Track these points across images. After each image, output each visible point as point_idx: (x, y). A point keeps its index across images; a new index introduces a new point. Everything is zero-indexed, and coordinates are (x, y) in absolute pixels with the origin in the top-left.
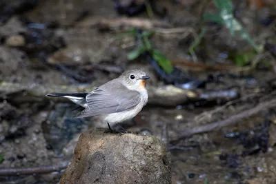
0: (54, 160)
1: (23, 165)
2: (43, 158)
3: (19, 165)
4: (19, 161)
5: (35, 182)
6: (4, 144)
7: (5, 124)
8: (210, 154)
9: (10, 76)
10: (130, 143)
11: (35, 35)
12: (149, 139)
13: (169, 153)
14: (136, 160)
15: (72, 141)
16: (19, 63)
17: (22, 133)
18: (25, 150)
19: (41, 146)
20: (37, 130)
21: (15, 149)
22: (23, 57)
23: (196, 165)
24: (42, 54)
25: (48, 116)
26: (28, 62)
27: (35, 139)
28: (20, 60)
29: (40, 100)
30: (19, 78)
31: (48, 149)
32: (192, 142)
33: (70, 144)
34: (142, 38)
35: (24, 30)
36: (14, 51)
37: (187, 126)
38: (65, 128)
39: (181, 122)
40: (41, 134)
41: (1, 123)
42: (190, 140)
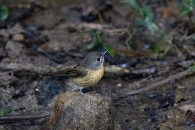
0: (42, 111)
1: (23, 114)
2: (36, 109)
3: (21, 114)
4: (20, 111)
5: (30, 124)
6: (12, 101)
7: (12, 89)
8: (138, 108)
9: (15, 59)
10: (89, 101)
11: (30, 34)
12: (101, 98)
13: (113, 107)
14: (93, 111)
15: (53, 99)
16: (21, 51)
17: (22, 94)
18: (24, 104)
19: (34, 102)
20: (31, 93)
21: (18, 104)
22: (23, 48)
23: (129, 114)
24: (34, 46)
25: (38, 84)
26: (26, 51)
27: (30, 98)
28: (21, 49)
29: (33, 74)
30: (21, 61)
31: (38, 104)
32: (127, 100)
33: (52, 101)
34: (96, 36)
35: (23, 31)
36: (18, 44)
37: (124, 91)
38: (49, 91)
39: (120, 88)
40: (34, 95)
41: (10, 87)
42: (126, 99)
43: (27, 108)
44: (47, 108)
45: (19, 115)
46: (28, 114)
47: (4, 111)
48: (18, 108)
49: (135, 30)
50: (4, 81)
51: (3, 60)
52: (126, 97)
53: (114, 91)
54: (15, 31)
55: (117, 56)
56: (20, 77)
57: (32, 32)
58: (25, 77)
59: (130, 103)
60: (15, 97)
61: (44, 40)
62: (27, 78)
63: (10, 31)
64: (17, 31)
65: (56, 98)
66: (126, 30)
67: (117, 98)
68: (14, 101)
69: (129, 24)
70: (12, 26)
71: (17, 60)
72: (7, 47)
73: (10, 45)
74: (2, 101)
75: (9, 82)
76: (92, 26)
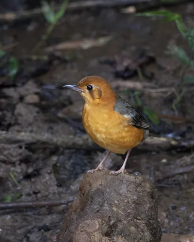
0: (63, 195)
1: (37, 200)
2: (54, 193)
3: (35, 199)
4: (34, 196)
5: (47, 213)
6: (22, 182)
7: (24, 166)
8: (189, 190)
9: (27, 127)
10: (125, 181)
11: (47, 94)
12: (140, 178)
13: (156, 190)
14: (129, 195)
15: (77, 180)
16: (35, 117)
17: (37, 173)
18: (39, 187)
19: (52, 184)
20: (49, 171)
21: (31, 187)
22: (38, 112)
23: (177, 199)
24: (53, 109)
25: (58, 160)
26: (42, 116)
27: (47, 178)
28: (35, 114)
29: (52, 147)
30: (35, 129)
31: (58, 186)
32: (174, 181)
33: (75, 182)
34: (134, 97)
35: (38, 90)
36: (31, 107)
37: (171, 168)
38: (72, 169)
39: (165, 164)
40: (53, 174)
41: (20, 165)
42: (173, 179)
43: (43, 192)
44: (69, 191)
45: (33, 201)
46: (45, 200)
47: (12, 197)
48: (31, 192)
49: (184, 90)
50: (12, 156)
51: (11, 129)
52: (173, 176)
53: (157, 169)
54: (27, 90)
55: (162, 123)
56: (33, 151)
57: (50, 91)
58: (41, 151)
59: (179, 184)
60: (28, 177)
61: (66, 103)
62: (42, 152)
63: (22, 90)
64: (30, 91)
65: (81, 178)
66: (173, 90)
67: (161, 178)
68: (25, 183)
69: (176, 82)
70: (23, 84)
71: (30, 128)
72: (16, 112)
73: (20, 109)
74: (9, 183)
75: (19, 158)
76: (129, 84)
